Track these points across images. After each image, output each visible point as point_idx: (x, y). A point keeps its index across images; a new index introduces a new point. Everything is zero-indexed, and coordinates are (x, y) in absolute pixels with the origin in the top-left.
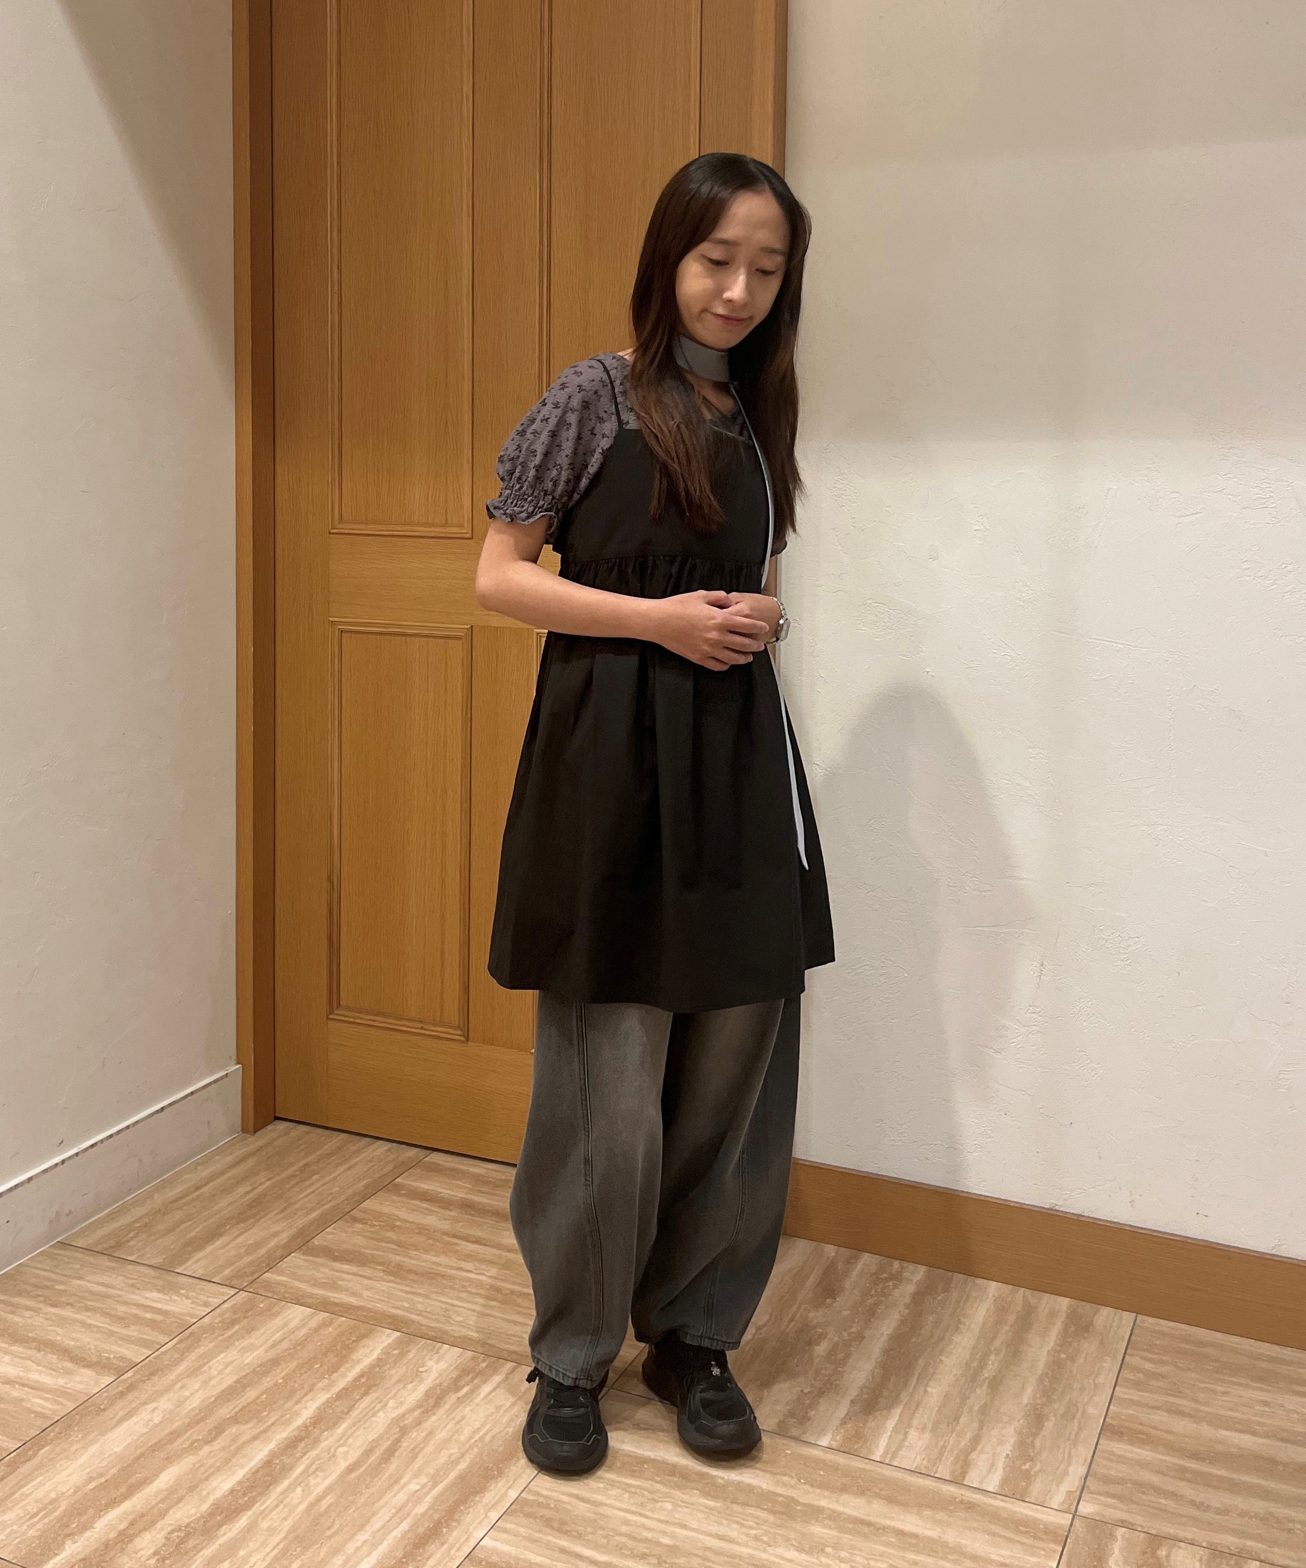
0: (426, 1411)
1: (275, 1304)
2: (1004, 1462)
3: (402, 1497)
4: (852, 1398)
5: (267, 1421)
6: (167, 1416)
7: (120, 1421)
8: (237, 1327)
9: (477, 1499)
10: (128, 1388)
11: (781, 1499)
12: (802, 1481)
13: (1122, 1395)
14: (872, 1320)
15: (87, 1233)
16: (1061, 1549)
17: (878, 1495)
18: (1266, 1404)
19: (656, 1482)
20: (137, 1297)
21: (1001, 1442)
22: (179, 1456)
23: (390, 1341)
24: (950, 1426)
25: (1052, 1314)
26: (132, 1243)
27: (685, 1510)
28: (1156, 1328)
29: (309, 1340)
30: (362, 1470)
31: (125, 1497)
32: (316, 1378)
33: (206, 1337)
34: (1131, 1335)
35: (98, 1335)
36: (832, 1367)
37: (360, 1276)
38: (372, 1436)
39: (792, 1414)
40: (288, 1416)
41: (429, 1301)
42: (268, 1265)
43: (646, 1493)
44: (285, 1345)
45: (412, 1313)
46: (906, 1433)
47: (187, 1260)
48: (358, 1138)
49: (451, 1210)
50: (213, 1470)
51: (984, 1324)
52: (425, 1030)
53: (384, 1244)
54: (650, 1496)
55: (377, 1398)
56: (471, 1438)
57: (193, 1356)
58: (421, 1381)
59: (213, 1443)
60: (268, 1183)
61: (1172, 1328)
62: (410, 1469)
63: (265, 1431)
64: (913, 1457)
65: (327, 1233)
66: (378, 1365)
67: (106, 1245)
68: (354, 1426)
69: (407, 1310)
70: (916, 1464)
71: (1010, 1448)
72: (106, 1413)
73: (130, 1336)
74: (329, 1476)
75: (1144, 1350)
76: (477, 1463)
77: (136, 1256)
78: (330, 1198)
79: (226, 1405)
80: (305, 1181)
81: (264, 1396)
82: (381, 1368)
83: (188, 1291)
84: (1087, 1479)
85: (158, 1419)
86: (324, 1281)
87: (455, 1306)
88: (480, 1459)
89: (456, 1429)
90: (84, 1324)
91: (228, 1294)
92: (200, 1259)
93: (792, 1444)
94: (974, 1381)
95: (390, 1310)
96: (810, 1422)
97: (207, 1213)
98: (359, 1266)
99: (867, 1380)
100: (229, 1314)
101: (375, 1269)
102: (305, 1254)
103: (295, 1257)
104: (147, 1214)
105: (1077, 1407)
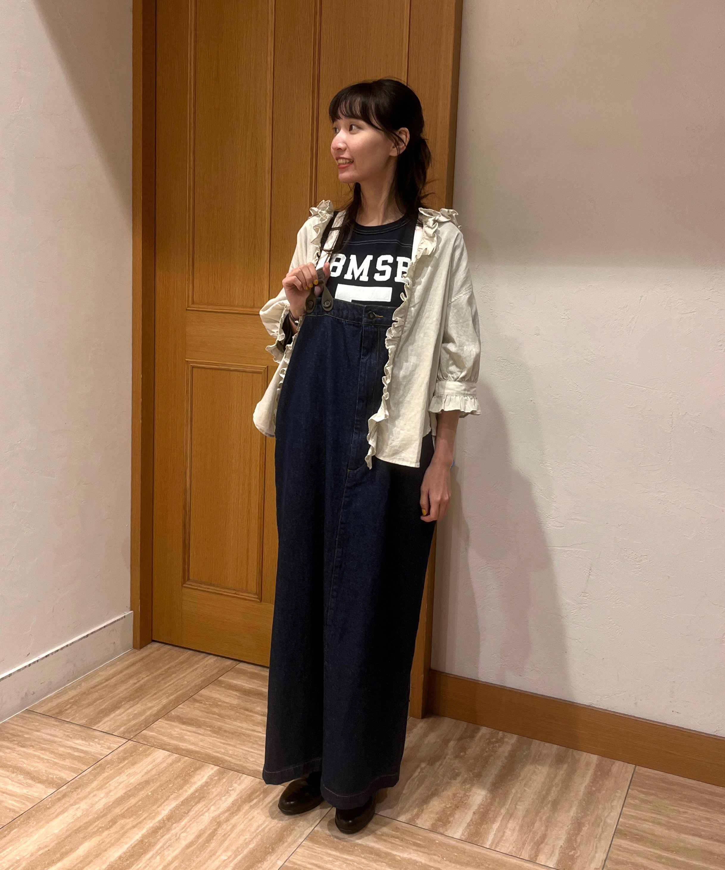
0: (233, 813)
1: (149, 749)
2: (559, 850)
3: (217, 863)
4: (474, 811)
5: (141, 817)
6: (85, 812)
7: (58, 815)
8: (126, 762)
9: (260, 865)
10: (62, 796)
12: (445, 859)
13: (627, 813)
14: (486, 765)
15: (43, 705)
18: (708, 819)
19: (361, 857)
20: (70, 743)
21: (557, 838)
22: (91, 836)
23: (213, 771)
24: (529, 828)
25: (588, 764)
26: (68, 712)
28: (647, 774)
29: (167, 770)
30: (195, 846)
31: (59, 860)
32: (170, 792)
33: (108, 767)
34: (632, 778)
35: (47, 764)
36: (463, 792)
37: (197, 733)
38: (201, 827)
39: (439, 820)
40: (153, 814)
41: (235, 749)
42: (145, 726)
43: (356, 864)
44: (154, 772)
45: (226, 756)
46: (504, 832)
47: (99, 722)
48: (197, 653)
49: (250, 696)
50: (109, 845)
51: (549, 770)
52: (237, 594)
53: (211, 715)
54: (358, 866)
55: (205, 805)
56: (257, 829)
57: (101, 778)
58: (230, 795)
59: (110, 829)
60: (147, 678)
61: (655, 774)
62: (222, 846)
63: (140, 823)
64: (508, 846)
65: (179, 708)
66: (205, 786)
67: (54, 712)
68: (191, 821)
69: (224, 754)
70: (508, 851)
71: (563, 842)
72: (50, 810)
73: (65, 765)
74: (175, 850)
75: (640, 787)
76: (260, 844)
77: (70, 718)
78: (181, 688)
79: (119, 807)
80: (168, 677)
81: (141, 802)
82: (207, 787)
83: (99, 740)
84: (605, 861)
85: (79, 814)
86: (177, 736)
87: (251, 752)
88: (262, 842)
89: (248, 824)
90: (39, 758)
91: (122, 742)
92: (107, 721)
93: (440, 837)
94: (542, 802)
95: (214, 754)
96: (450, 825)
97: (111, 695)
98: (196, 728)
99: (483, 800)
100: (122, 754)
101: (205, 729)
102: (166, 720)
103: (160, 721)
104: (77, 695)
105: (600, 819)
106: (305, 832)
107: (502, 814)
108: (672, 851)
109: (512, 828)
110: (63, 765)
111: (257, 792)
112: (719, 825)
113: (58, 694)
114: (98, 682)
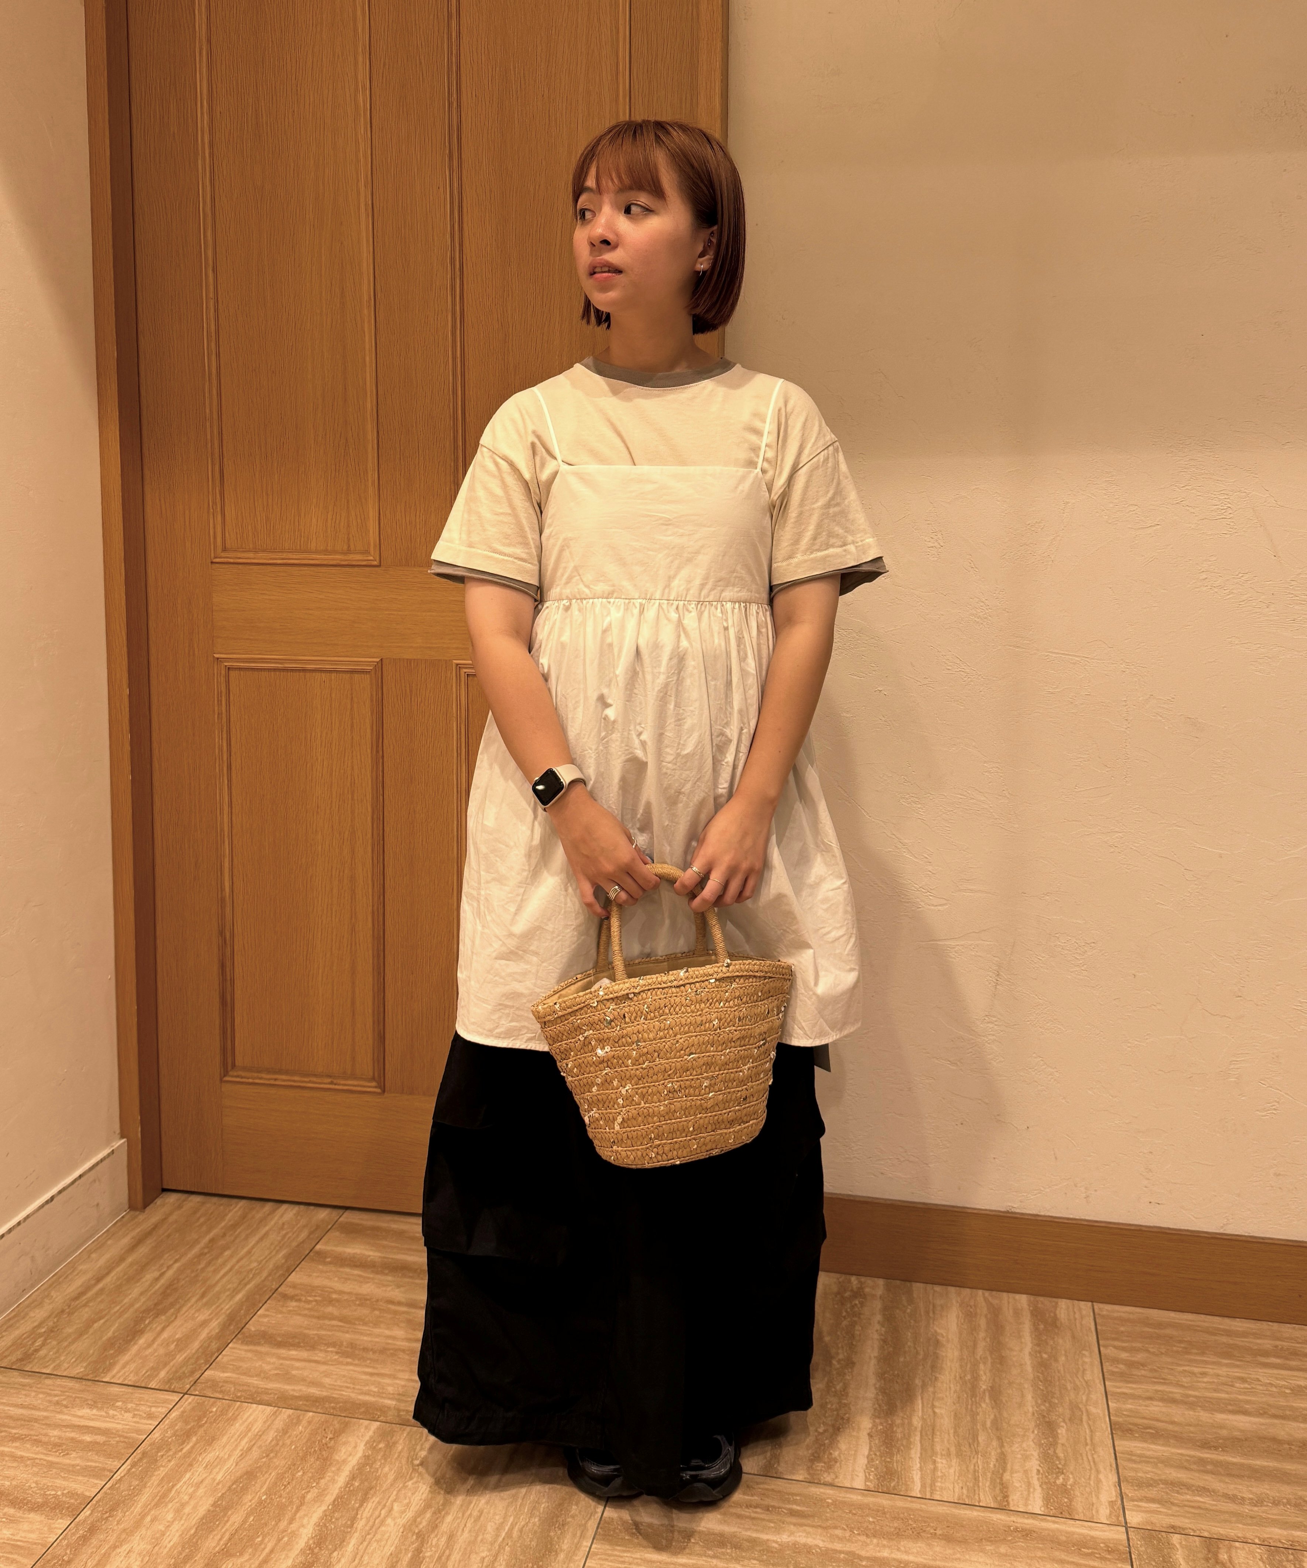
0: (440, 1511)
1: (229, 1406)
2: (1038, 1479)
4: (868, 1431)
5: (264, 1549)
8: (194, 1439)
10: (89, 1529)
11: (842, 1556)
12: (855, 1532)
13: (1116, 1390)
14: (854, 1343)
17: (933, 1536)
18: (1243, 1380)
19: (709, 1556)
20: (68, 1417)
21: (1026, 1458)
23: (371, 1433)
24: (971, 1447)
25: (1017, 1313)
26: (42, 1353)
28: (1116, 1315)
29: (281, 1443)
32: (302, 1489)
33: (162, 1456)
34: (1096, 1325)
35: (34, 1469)
36: (836, 1400)
37: (310, 1361)
38: (389, 1549)
40: (286, 1539)
42: (206, 1361)
44: (255, 1453)
46: (935, 1462)
47: (112, 1365)
48: (259, 1204)
49: (387, 1275)
51: (961, 1334)
52: (335, 1084)
53: (327, 1322)
55: (379, 1503)
56: (497, 1536)
57: (155, 1480)
60: (177, 1265)
61: (1130, 1313)
63: (265, 1561)
64: (951, 1487)
65: (260, 1316)
66: (367, 1464)
67: (13, 1358)
68: (364, 1540)
69: (379, 1395)
70: (957, 1495)
71: (1037, 1462)
73: (73, 1465)
75: (1114, 1339)
77: (52, 1366)
78: (250, 1276)
79: (211, 1536)
80: (217, 1258)
81: (252, 1518)
82: (371, 1467)
83: (125, 1402)
84: (1120, 1486)
86: (275, 1372)
88: (516, 1559)
89: (477, 1528)
90: (14, 1458)
91: (172, 1401)
92: (127, 1363)
93: (829, 1491)
94: (974, 1395)
95: (360, 1397)
96: (838, 1464)
97: (118, 1308)
98: (308, 1351)
99: (875, 1409)
100: (179, 1424)
101: (326, 1352)
102: (245, 1342)
103: (234, 1348)
104: (49, 1317)
105: (1080, 1409)
107: (916, 1428)
108: (1216, 1448)
109: (943, 1453)
110: (69, 1465)
112: (1265, 1388)
113: (10, 1319)
114: (81, 1286)
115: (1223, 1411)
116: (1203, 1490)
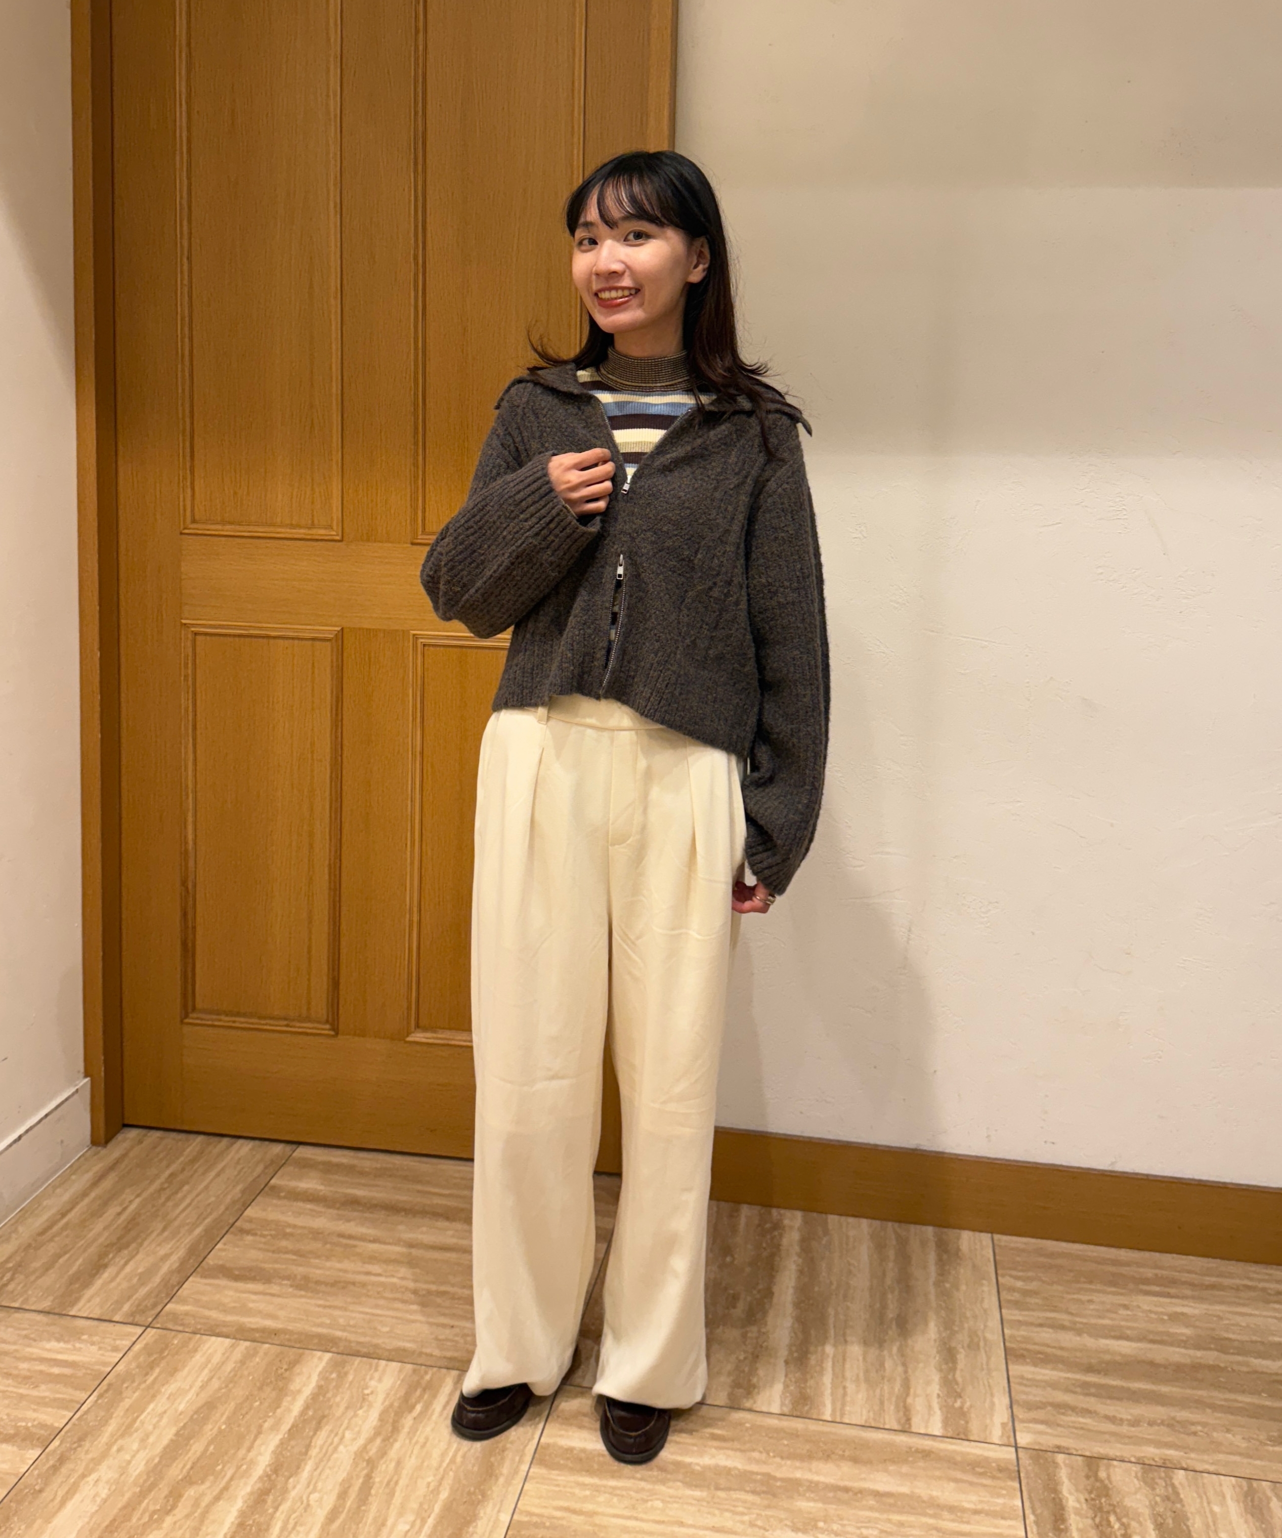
0: (387, 1438)
1: (190, 1339)
2: (938, 1403)
4: (785, 1357)
5: (225, 1476)
6: (114, 1487)
7: (63, 1503)
8: (157, 1370)
9: (471, 1529)
10: (59, 1459)
11: (759, 1477)
12: (771, 1454)
13: (1012, 1318)
14: (774, 1273)
16: (1017, 1485)
17: (842, 1457)
18: (1126, 1307)
20: (37, 1351)
21: (928, 1383)
23: (323, 1364)
24: (879, 1373)
25: (924, 1244)
26: (9, 1288)
27: (676, 1505)
28: (1012, 1245)
29: (239, 1374)
30: (343, 1517)
32: (260, 1418)
33: (127, 1388)
34: (995, 1255)
35: (6, 1402)
36: (755, 1329)
37: (266, 1294)
38: (342, 1475)
39: (736, 1385)
40: (244, 1467)
41: (348, 1313)
42: (167, 1295)
43: (632, 1493)
44: (215, 1384)
45: (336, 1329)
46: (844, 1388)
47: (78, 1300)
48: (216, 1139)
49: (337, 1209)
51: (870, 1264)
52: (289, 1027)
53: (281, 1256)
54: (639, 1496)
55: (331, 1431)
56: (442, 1461)
57: (119, 1412)
58: (370, 1406)
59: (176, 1512)
60: (138, 1200)
61: (1025, 1244)
62: (392, 1507)
63: (226, 1488)
64: (859, 1411)
65: (220, 1250)
66: (321, 1394)
68: (319, 1467)
69: (331, 1327)
70: (864, 1418)
71: (937, 1387)
72: (44, 1494)
73: (43, 1398)
74: (311, 1529)
75: (1011, 1269)
76: (458, 1489)
77: (20, 1301)
78: (209, 1210)
79: (175, 1465)
80: (176, 1192)
81: (212, 1448)
82: (324, 1397)
83: (91, 1335)
84: (1011, 1407)
85: (104, 1493)
86: (233, 1305)
87: (378, 1315)
88: (459, 1483)
89: (423, 1454)
91: (135, 1333)
92: (92, 1297)
93: (751, 1417)
94: (882, 1323)
95: (314, 1329)
96: (756, 1390)
97: (83, 1242)
98: (264, 1283)
99: (791, 1337)
100: (143, 1356)
101: (280, 1284)
102: (204, 1276)
103: (193, 1282)
104: (16, 1252)
105: (977, 1336)
106: (527, 1450)
107: (828, 1356)
108: (1101, 1372)
109: (854, 1378)
110: (39, 1397)
111: (416, 1390)
112: (1146, 1315)
114: (47, 1220)
115: (1106, 1337)
116: (1086, 1412)
